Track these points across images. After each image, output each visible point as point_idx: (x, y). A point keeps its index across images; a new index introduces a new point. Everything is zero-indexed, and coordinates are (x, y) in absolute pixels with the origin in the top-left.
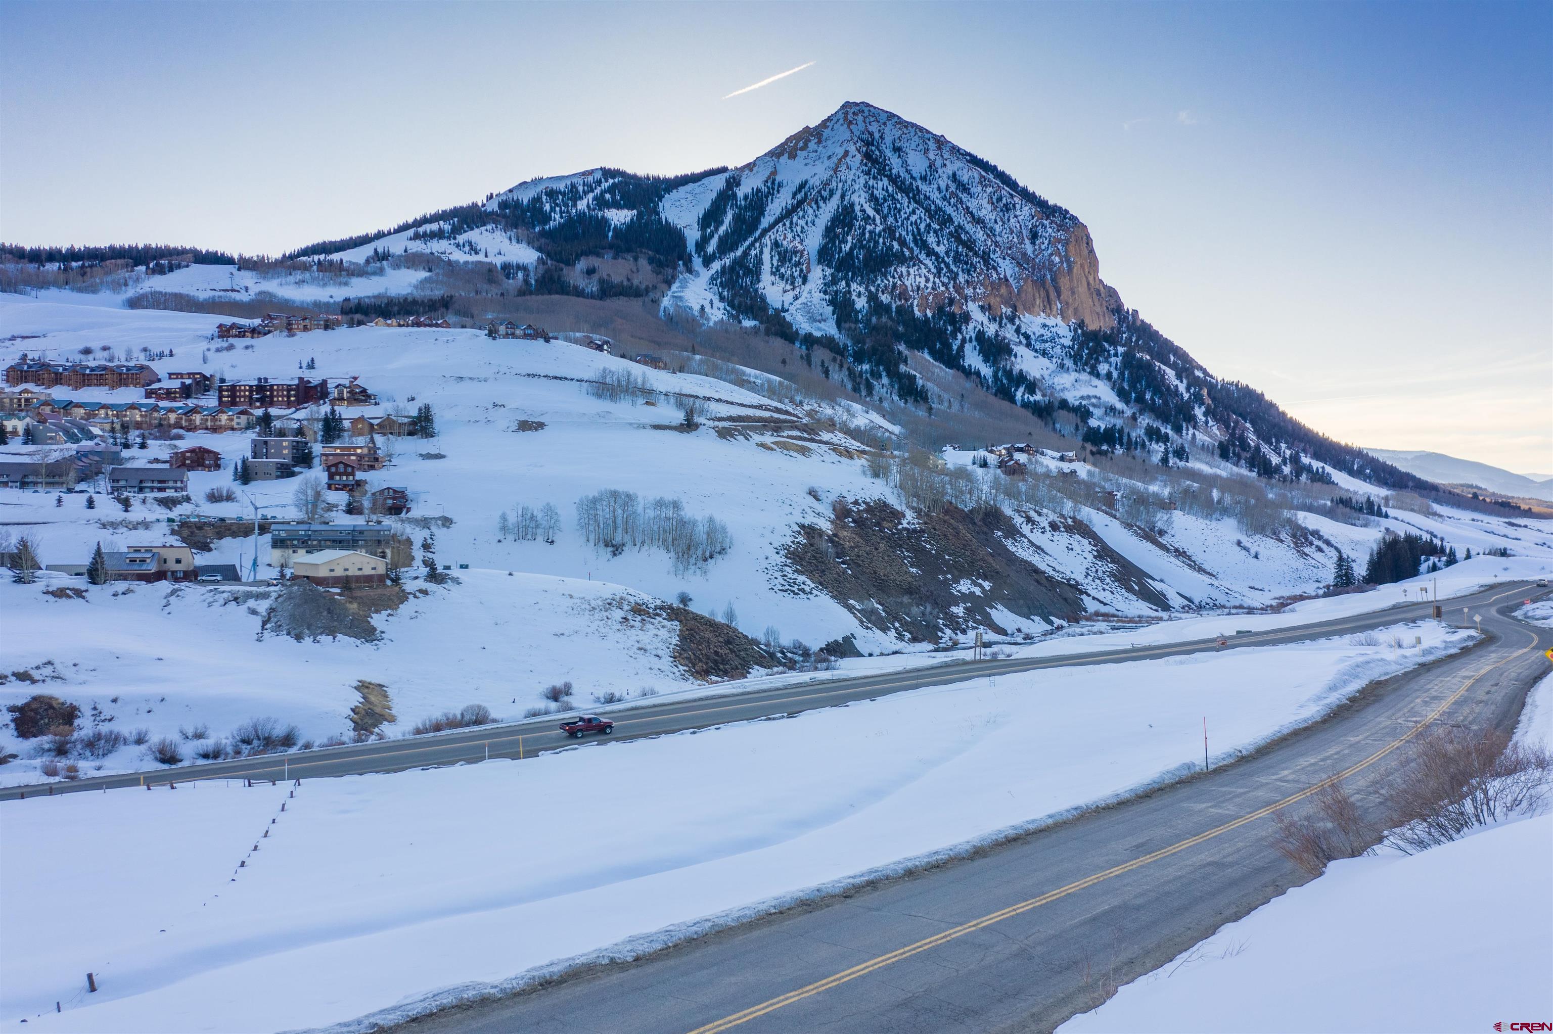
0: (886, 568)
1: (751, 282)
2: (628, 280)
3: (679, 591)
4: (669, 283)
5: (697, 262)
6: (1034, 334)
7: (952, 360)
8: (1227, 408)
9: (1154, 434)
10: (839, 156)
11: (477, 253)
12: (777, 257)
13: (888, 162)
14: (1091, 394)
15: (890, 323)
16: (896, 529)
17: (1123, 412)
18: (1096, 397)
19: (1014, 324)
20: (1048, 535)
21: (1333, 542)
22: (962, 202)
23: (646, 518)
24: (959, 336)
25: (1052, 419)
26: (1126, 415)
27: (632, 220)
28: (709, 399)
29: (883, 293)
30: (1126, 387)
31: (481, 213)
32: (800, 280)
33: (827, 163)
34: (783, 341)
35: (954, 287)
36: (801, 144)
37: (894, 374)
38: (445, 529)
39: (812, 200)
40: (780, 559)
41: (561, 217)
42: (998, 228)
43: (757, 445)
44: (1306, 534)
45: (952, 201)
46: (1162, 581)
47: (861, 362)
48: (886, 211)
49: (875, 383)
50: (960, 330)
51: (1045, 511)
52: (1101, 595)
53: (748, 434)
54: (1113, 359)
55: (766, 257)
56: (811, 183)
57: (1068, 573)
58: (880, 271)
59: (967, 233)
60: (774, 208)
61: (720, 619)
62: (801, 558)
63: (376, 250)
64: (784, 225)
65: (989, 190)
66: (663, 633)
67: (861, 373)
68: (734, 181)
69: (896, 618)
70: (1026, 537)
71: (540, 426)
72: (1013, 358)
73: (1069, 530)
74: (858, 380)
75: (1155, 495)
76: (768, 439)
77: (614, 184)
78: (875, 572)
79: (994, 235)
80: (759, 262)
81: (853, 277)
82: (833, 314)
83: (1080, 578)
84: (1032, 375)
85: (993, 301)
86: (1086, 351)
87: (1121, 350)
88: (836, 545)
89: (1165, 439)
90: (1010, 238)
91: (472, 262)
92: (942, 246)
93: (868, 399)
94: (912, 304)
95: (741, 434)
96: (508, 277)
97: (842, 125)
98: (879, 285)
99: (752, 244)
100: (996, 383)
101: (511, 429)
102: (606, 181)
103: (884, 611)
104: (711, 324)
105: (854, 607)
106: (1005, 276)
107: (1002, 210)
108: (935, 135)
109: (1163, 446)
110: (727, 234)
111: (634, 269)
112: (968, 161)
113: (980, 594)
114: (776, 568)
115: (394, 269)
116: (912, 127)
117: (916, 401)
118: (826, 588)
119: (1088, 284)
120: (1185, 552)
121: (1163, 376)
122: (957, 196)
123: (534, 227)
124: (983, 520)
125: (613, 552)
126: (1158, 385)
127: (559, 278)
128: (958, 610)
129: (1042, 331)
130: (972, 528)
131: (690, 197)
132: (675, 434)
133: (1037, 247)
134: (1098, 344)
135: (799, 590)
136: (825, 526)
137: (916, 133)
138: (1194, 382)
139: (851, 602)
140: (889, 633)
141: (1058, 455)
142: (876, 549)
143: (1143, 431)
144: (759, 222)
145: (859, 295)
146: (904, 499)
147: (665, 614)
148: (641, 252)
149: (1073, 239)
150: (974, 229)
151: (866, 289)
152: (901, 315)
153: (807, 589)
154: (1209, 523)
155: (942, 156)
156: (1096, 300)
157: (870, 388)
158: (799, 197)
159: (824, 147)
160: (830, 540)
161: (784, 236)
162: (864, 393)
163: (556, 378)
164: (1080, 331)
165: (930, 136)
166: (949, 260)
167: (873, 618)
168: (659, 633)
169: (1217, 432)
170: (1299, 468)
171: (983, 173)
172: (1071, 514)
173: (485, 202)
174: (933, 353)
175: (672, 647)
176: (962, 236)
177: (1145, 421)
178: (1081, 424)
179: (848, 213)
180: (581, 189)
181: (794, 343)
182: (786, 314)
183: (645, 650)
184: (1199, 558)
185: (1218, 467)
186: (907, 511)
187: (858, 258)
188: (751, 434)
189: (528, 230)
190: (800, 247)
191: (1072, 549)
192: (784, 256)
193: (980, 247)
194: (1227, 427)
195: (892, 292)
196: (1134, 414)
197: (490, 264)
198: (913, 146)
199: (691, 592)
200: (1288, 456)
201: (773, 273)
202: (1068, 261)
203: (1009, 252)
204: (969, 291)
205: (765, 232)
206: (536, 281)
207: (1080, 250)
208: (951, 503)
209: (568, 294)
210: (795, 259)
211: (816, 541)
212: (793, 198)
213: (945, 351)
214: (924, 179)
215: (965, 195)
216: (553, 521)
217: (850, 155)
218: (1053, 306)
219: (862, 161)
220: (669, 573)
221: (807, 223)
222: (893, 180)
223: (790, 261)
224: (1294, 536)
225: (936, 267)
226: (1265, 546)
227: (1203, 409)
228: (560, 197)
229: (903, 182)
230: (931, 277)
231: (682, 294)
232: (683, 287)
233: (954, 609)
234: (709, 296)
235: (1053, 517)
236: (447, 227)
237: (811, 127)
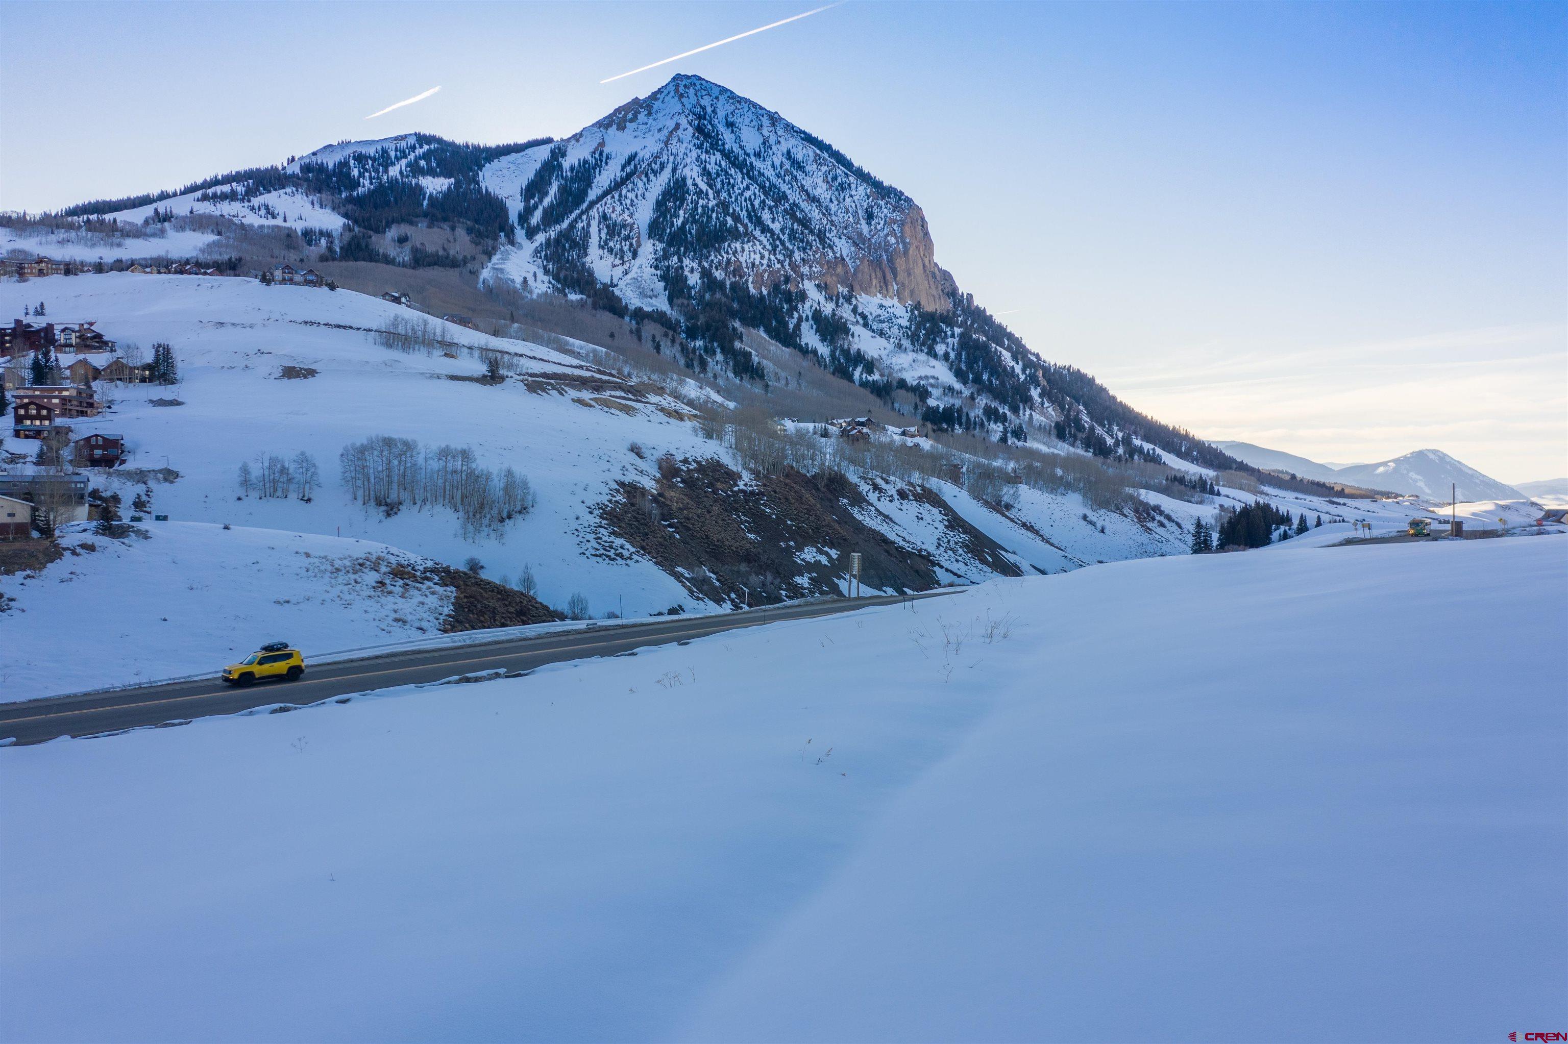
0: (719, 532)
1: (578, 256)
2: (444, 249)
3: (468, 557)
4: (489, 255)
5: (520, 234)
6: (871, 314)
7: (789, 339)
8: (1061, 390)
9: (992, 414)
10: (670, 129)
11: (274, 217)
12: (605, 230)
13: (720, 137)
14: (929, 374)
15: (724, 299)
16: (732, 491)
17: (961, 392)
18: (933, 377)
19: (850, 304)
20: (896, 503)
21: (1174, 518)
22: (796, 180)
23: (429, 470)
24: (796, 315)
25: (891, 398)
26: (964, 395)
27: (449, 188)
28: (521, 356)
29: (717, 269)
30: (964, 368)
31: (279, 175)
32: (630, 254)
33: (658, 136)
34: (611, 315)
35: (789, 265)
36: (630, 116)
37: (729, 351)
38: (167, 484)
39: (642, 173)
40: (594, 520)
41: (371, 183)
42: (833, 207)
43: (573, 400)
44: (1148, 509)
45: (787, 178)
46: (1014, 553)
47: (694, 338)
48: (719, 186)
49: (709, 359)
50: (796, 309)
51: (892, 478)
52: (954, 567)
53: (563, 389)
54: (950, 340)
55: (594, 230)
56: (640, 155)
57: (919, 544)
58: (713, 246)
59: (802, 211)
60: (603, 180)
61: (515, 585)
62: (619, 520)
63: (156, 210)
64: (613, 197)
65: (824, 168)
66: (432, 601)
67: (694, 348)
68: (559, 152)
69: (732, 589)
70: (873, 506)
71: (310, 373)
72: (850, 338)
73: (918, 498)
74: (691, 356)
75: (1000, 470)
76: (586, 395)
77: (429, 151)
78: (707, 537)
79: (830, 214)
80: (586, 234)
81: (685, 253)
82: (665, 290)
83: (932, 549)
84: (870, 355)
85: (829, 280)
86: (923, 332)
87: (957, 331)
88: (661, 505)
89: (1003, 419)
90: (846, 218)
91: (268, 227)
92: (777, 224)
93: (702, 375)
94: (747, 281)
95: (554, 388)
96: (309, 243)
97: (673, 97)
98: (712, 261)
99: (579, 217)
100: (834, 362)
101: (273, 376)
102: (421, 147)
103: (718, 580)
104: (535, 296)
105: (682, 575)
106: (841, 255)
107: (837, 190)
108: (769, 111)
109: (1002, 427)
110: (551, 206)
111: (451, 239)
112: (802, 139)
113: (827, 563)
114: (588, 530)
115: (178, 231)
116: (745, 103)
117: (752, 378)
118: (649, 553)
119: (924, 266)
120: (1032, 526)
121: (1000, 357)
122: (792, 174)
123: (340, 192)
124: (827, 486)
125: (387, 511)
126: (996, 367)
127: (367, 246)
128: (803, 581)
129: (879, 312)
130: (816, 494)
131: (513, 167)
132: (477, 386)
133: (873, 227)
134: (935, 325)
135: (616, 555)
136: (649, 485)
137: (749, 109)
138: (1028, 364)
139: (679, 569)
140: (724, 605)
141: (899, 431)
142: (709, 512)
143: (981, 411)
144: (586, 194)
145: (692, 271)
146: (740, 458)
147: (437, 578)
148: (459, 222)
149: (909, 220)
150: (810, 207)
151: (700, 264)
152: (735, 292)
153: (626, 554)
154: (1054, 497)
155: (776, 133)
156: (932, 283)
157: (703, 365)
158: (628, 169)
159: (655, 120)
160: (655, 499)
161: (612, 208)
162: (697, 369)
163: (339, 326)
164: (916, 312)
165: (764, 112)
166: (785, 238)
167: (705, 588)
168: (426, 600)
169: (1053, 413)
170: (1132, 451)
171: (818, 151)
172: (920, 482)
173: (285, 164)
174: (767, 331)
175: (442, 617)
176: (798, 214)
177: (983, 401)
178: (920, 404)
179: (680, 187)
180: (393, 154)
181: (623, 318)
182: (615, 290)
183: (405, 622)
184: (1046, 532)
185: (1055, 447)
186: (744, 472)
187: (691, 233)
188: (565, 388)
189: (333, 194)
190: (629, 220)
191: (922, 519)
192: (613, 229)
193: (816, 225)
194: (1062, 408)
195: (726, 268)
196: (972, 393)
197: (290, 229)
198: (747, 121)
199: (482, 556)
200: (1120, 439)
201: (601, 247)
202: (904, 243)
203: (845, 231)
204: (805, 270)
205: (592, 204)
206: (341, 248)
207: (916, 232)
208: (792, 467)
209: (377, 261)
210: (624, 233)
211: (638, 500)
212: (622, 170)
213: (781, 329)
214: (758, 155)
215: (800, 173)
216: (309, 474)
217: (682, 128)
218: (890, 287)
219: (694, 134)
220: (456, 536)
221: (636, 196)
222: (726, 155)
223: (619, 235)
224: (1136, 511)
225: (771, 244)
226: (1109, 519)
227: (1039, 390)
228: (370, 162)
229: (736, 158)
230: (766, 254)
231: (502, 266)
232: (504, 259)
233: (798, 580)
234: (533, 268)
235: (900, 485)
236: (240, 189)
237: (641, 98)
